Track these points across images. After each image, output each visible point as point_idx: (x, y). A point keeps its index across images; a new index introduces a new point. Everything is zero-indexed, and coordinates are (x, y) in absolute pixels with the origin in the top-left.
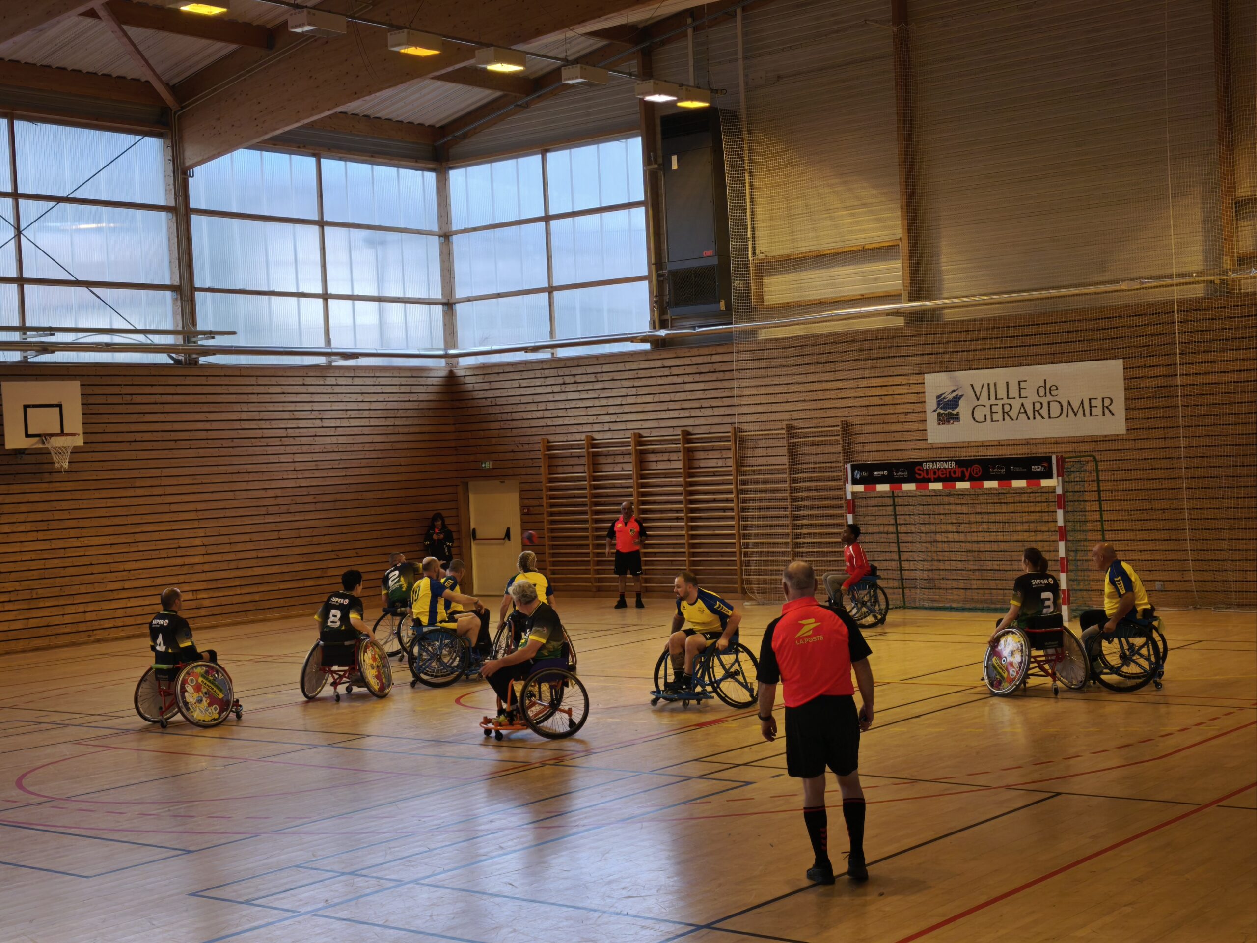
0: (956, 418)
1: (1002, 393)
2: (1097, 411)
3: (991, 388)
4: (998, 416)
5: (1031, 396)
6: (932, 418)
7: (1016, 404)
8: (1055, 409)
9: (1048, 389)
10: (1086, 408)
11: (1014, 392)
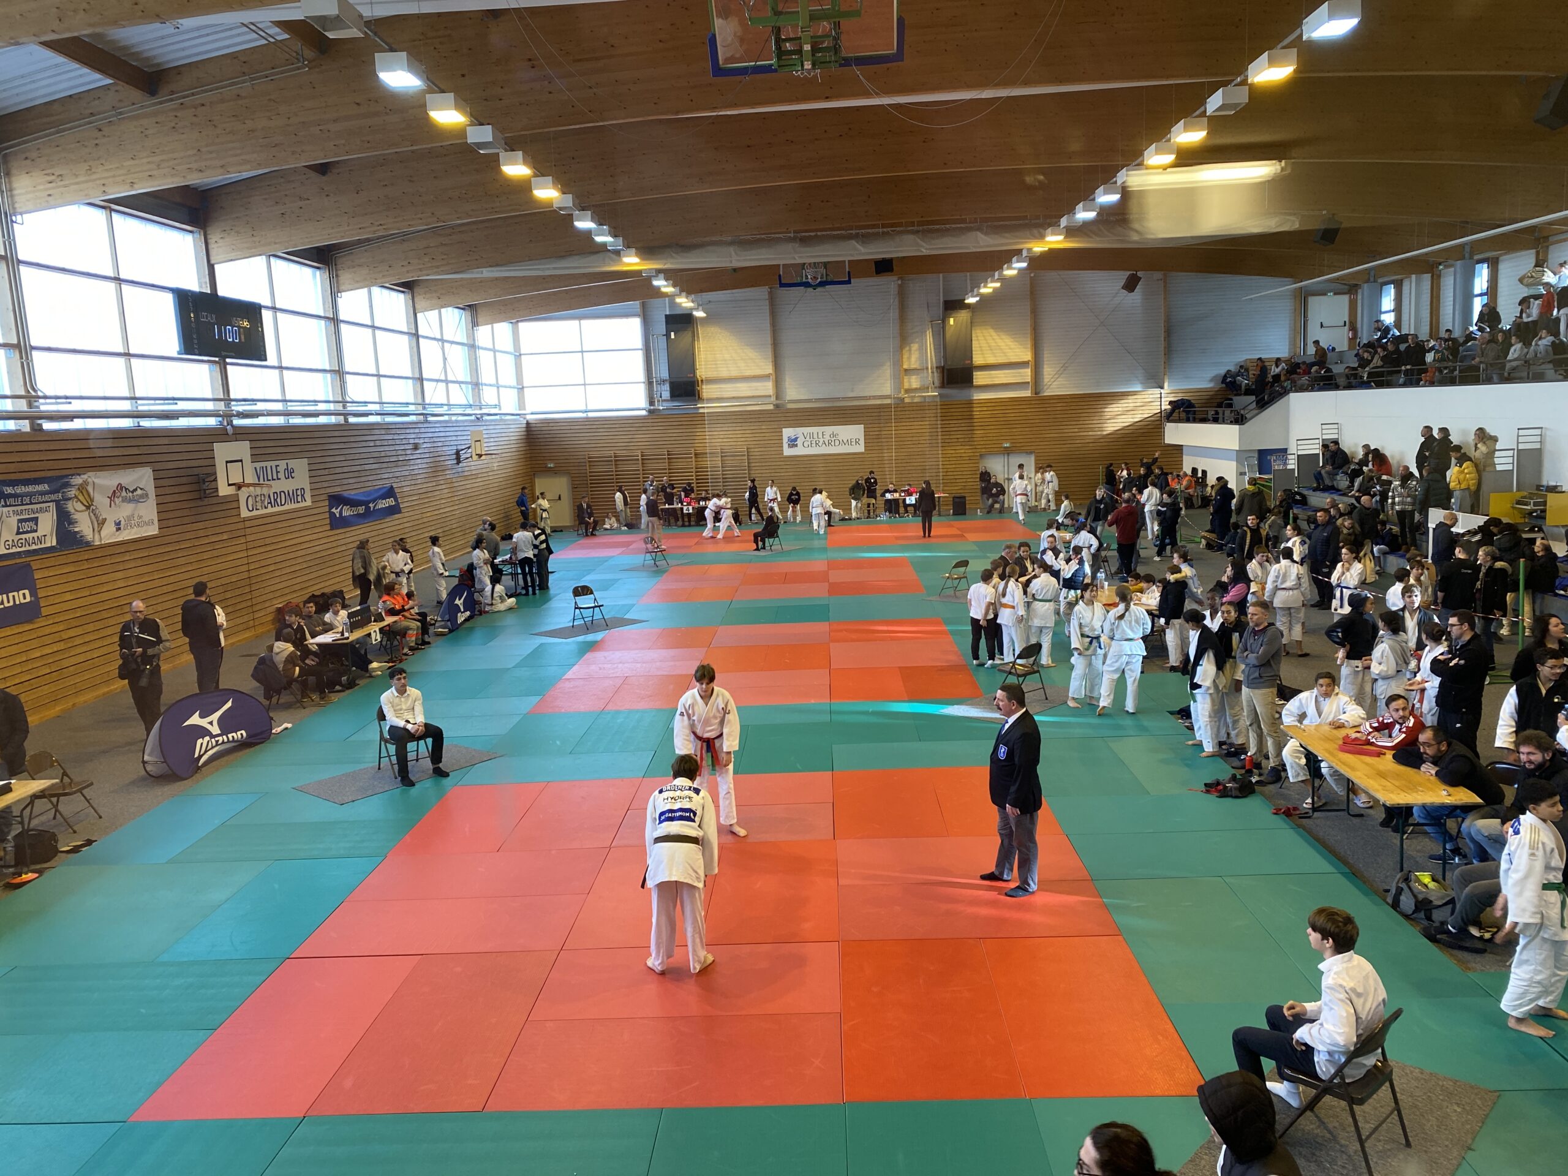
0: (796, 445)
1: (815, 436)
2: (854, 443)
3: (811, 435)
4: (814, 445)
5: (827, 438)
6: (785, 446)
7: (821, 441)
8: (837, 443)
9: (834, 435)
10: (849, 442)
11: (820, 436)
